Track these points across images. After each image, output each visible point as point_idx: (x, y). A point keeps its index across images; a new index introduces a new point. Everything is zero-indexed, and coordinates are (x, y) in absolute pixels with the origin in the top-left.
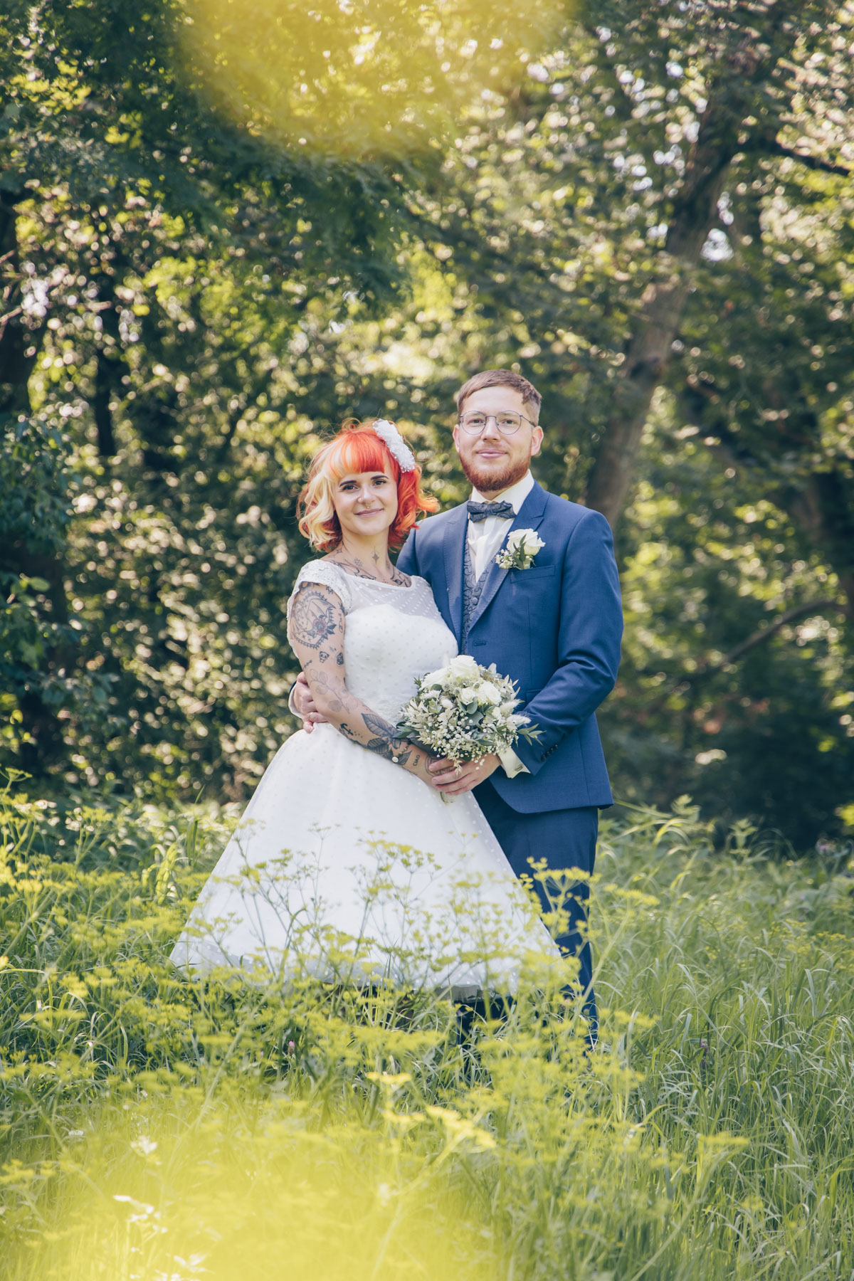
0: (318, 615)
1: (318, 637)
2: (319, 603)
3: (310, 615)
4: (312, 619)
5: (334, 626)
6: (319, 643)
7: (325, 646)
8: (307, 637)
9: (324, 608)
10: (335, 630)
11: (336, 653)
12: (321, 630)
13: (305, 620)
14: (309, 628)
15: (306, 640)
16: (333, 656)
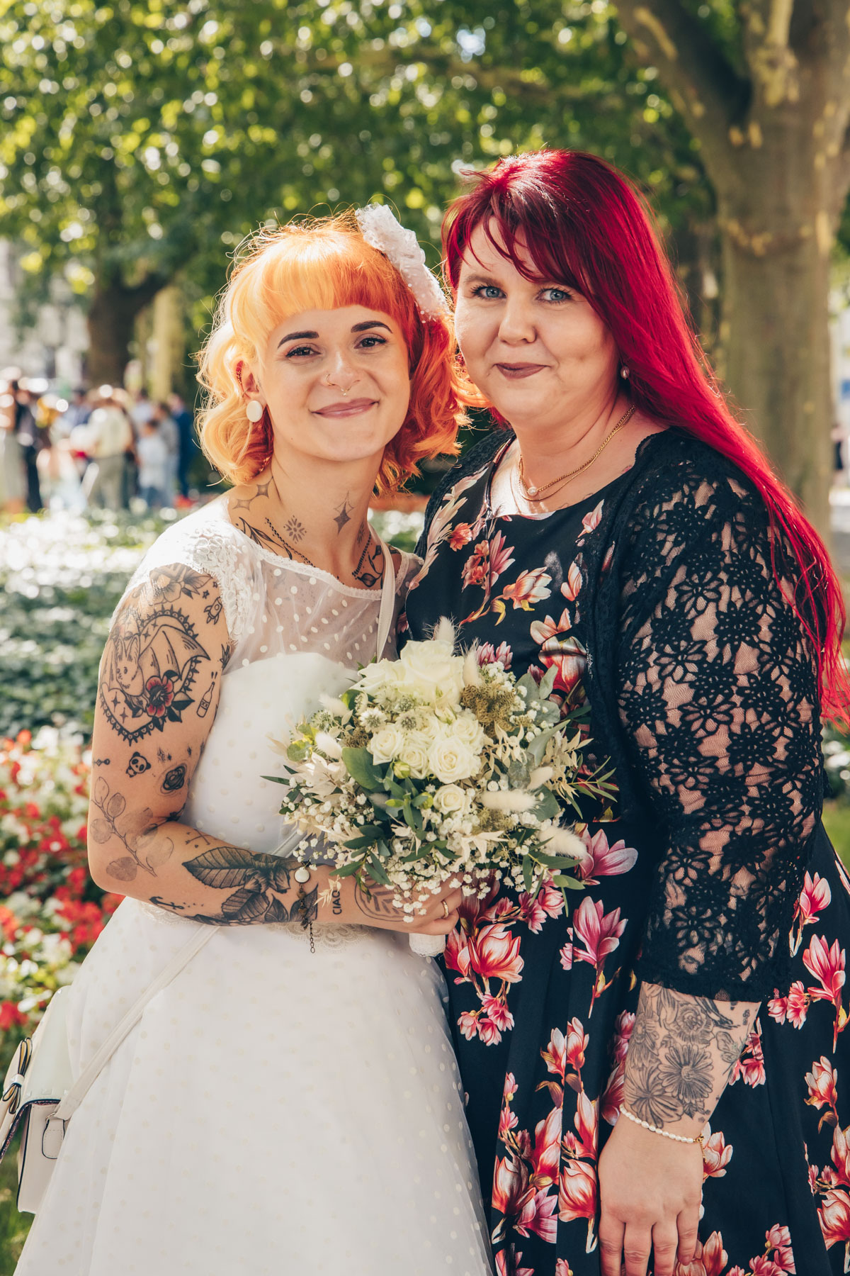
0: (165, 666)
1: (145, 719)
2: (177, 640)
3: (147, 660)
4: (149, 671)
5: (190, 701)
6: (140, 733)
7: (148, 746)
8: (122, 706)
9: (184, 655)
10: (186, 714)
11: (169, 765)
12: (155, 705)
13: (132, 667)
14: (135, 689)
15: (118, 711)
16: (159, 769)
